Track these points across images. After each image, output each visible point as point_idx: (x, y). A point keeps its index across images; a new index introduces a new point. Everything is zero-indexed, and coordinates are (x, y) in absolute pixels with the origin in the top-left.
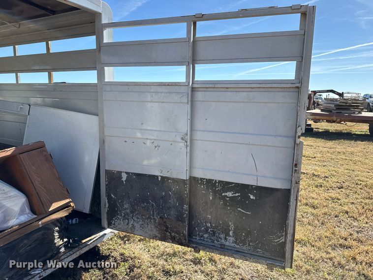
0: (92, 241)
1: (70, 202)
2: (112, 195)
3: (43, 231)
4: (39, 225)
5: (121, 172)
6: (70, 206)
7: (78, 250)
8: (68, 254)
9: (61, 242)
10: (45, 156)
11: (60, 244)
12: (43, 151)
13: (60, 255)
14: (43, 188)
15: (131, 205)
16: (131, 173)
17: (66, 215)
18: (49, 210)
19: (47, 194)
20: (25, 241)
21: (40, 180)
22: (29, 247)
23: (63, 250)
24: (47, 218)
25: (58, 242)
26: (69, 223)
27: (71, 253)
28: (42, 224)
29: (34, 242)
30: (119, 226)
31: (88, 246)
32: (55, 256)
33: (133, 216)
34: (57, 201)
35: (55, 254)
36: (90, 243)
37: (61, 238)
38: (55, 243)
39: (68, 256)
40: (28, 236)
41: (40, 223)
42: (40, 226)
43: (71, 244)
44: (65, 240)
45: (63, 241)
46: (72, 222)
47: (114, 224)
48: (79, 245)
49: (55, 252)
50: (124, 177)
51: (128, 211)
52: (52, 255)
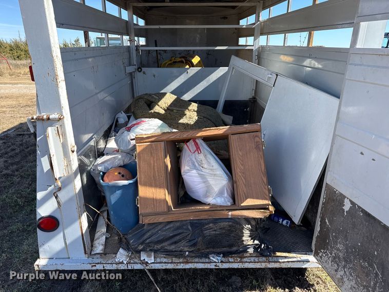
0: (286, 260)
1: (268, 205)
2: (327, 221)
3: (231, 223)
4: (228, 215)
5: (345, 197)
6: (268, 209)
7: (265, 262)
8: (252, 259)
9: (251, 242)
10: (257, 142)
11: (249, 243)
12: (256, 136)
13: (246, 255)
14: (243, 178)
15: (347, 249)
16: (358, 206)
17: (260, 217)
18: (242, 205)
19: (245, 186)
20: (211, 225)
21: (242, 168)
22: (214, 232)
23: (251, 250)
24: (238, 211)
25: (248, 240)
26: (278, 221)
27: (256, 260)
28: (232, 215)
29: (220, 229)
30: (325, 264)
31: (278, 264)
32: (239, 253)
33: (344, 267)
34: (253, 198)
35: (240, 251)
36: (283, 261)
37: (253, 237)
38: (243, 241)
39: (251, 262)
40: (215, 221)
41: (230, 213)
42: (230, 217)
43: (261, 250)
44: (256, 242)
45: (253, 242)
46: (282, 222)
47: (321, 257)
48: (270, 256)
49: (241, 249)
50: (347, 206)
51: (341, 255)
52: (237, 251)
